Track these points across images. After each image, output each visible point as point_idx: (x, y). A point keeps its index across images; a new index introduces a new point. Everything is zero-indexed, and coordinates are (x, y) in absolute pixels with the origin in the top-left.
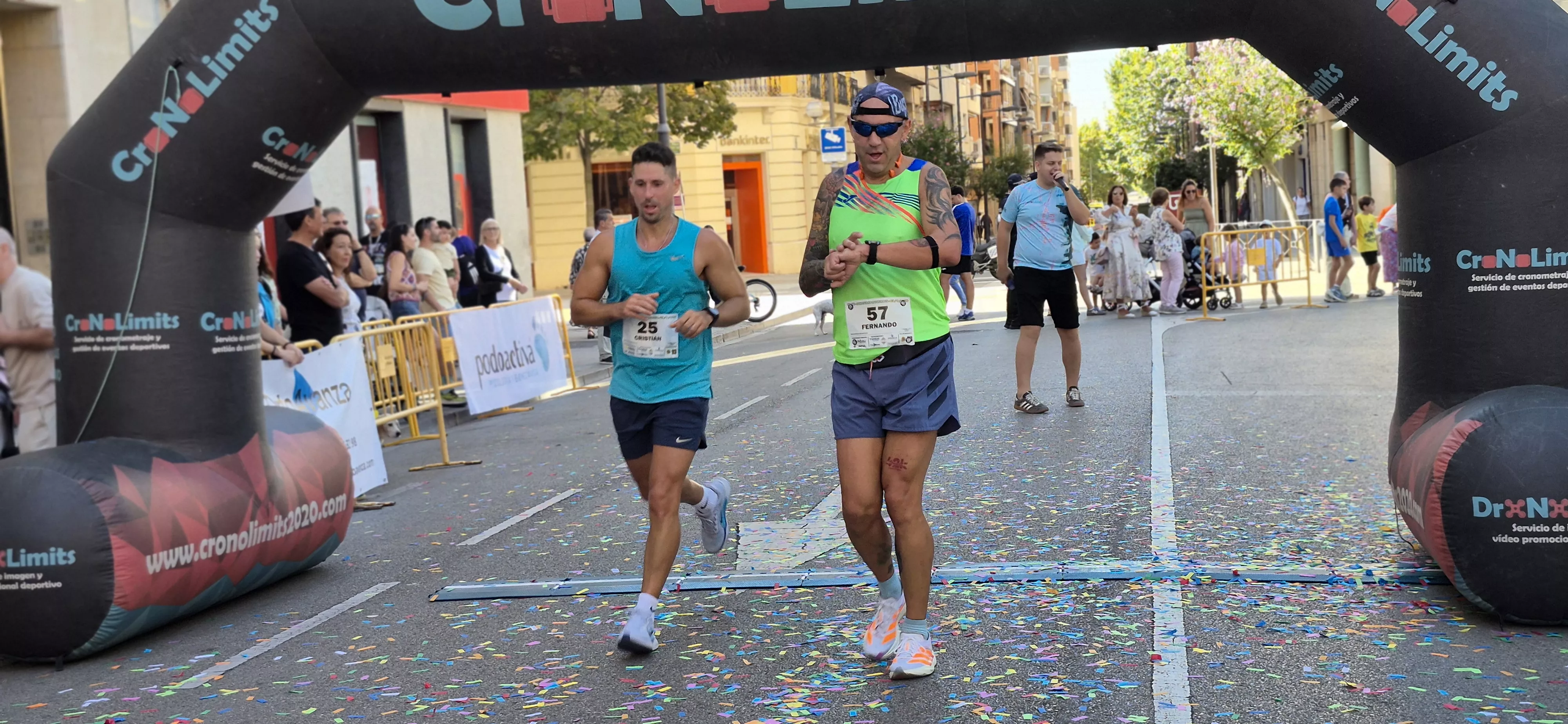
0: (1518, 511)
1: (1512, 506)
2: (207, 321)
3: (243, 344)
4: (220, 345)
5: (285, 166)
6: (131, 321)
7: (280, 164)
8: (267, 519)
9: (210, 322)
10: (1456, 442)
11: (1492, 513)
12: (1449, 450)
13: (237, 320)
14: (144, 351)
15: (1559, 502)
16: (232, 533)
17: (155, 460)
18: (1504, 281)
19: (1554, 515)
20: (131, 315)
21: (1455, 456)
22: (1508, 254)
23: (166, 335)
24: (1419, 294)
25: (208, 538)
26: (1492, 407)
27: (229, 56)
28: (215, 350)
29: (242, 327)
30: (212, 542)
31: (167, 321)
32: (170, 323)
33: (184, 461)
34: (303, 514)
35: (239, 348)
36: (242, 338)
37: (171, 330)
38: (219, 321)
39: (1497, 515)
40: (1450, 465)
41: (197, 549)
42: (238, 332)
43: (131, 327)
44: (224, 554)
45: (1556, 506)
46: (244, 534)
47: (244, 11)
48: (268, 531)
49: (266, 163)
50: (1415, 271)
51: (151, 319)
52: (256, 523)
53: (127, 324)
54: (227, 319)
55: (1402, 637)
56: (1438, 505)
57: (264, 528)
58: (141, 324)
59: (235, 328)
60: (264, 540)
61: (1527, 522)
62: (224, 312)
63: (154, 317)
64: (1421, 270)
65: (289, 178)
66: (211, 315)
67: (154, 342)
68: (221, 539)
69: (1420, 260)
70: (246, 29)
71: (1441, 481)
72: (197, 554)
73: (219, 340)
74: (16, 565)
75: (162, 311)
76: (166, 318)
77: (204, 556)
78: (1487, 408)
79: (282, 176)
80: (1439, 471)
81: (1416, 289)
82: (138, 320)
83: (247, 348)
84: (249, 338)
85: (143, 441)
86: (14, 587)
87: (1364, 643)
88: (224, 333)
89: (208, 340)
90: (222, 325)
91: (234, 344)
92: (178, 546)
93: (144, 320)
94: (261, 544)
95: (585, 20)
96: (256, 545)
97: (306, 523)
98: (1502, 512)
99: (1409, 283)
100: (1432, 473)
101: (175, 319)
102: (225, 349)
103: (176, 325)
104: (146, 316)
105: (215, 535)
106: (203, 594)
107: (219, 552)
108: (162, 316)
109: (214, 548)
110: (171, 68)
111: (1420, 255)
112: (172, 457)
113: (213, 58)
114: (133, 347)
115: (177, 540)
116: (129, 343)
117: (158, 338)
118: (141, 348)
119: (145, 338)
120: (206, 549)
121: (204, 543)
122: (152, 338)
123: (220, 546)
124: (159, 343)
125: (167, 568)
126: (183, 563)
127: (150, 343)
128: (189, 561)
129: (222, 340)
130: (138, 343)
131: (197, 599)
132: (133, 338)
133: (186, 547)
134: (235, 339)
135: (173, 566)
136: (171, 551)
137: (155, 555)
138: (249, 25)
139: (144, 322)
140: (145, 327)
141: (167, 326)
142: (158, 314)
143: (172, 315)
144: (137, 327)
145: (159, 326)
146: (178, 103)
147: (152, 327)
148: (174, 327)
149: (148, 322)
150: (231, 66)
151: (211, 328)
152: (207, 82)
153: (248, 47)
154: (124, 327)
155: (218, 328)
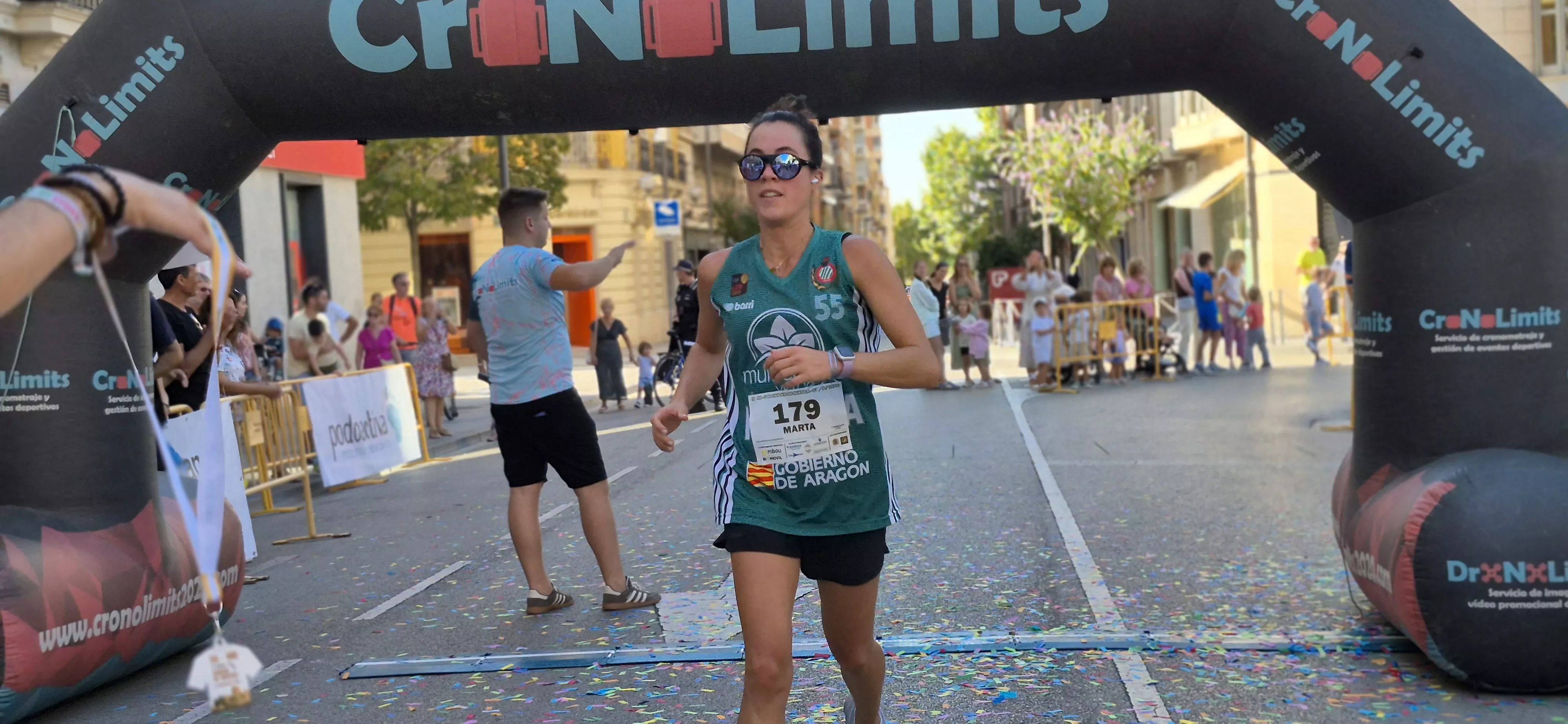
0: (1494, 576)
1: (1489, 571)
2: (99, 380)
3: (137, 404)
4: (113, 405)
6: (16, 379)
8: (161, 593)
9: (103, 380)
10: (1430, 504)
11: (1468, 577)
12: (1421, 512)
13: (133, 379)
14: (31, 412)
15: (1536, 566)
16: (126, 608)
17: (45, 528)
18: (1468, 342)
19: (1531, 579)
20: (17, 373)
21: (1428, 519)
22: (1472, 313)
23: (55, 395)
24: (1379, 354)
25: (102, 612)
26: (1466, 469)
27: (129, 96)
28: (108, 411)
30: (105, 617)
31: (56, 380)
32: (60, 381)
33: (75, 530)
34: (195, 586)
35: (131, 409)
36: (136, 398)
37: (60, 389)
38: (112, 379)
39: (1473, 579)
40: (1423, 528)
41: (90, 625)
42: (131, 391)
43: (16, 386)
44: (118, 630)
45: (1534, 571)
46: (137, 609)
47: (147, 48)
48: (162, 606)
50: (1374, 330)
51: (39, 378)
52: (151, 596)
53: (12, 382)
54: (120, 377)
55: (1386, 706)
56: (1410, 569)
57: (158, 602)
58: (28, 382)
59: (129, 386)
60: (157, 616)
61: (1504, 586)
62: (118, 369)
63: (42, 374)
64: (1381, 329)
66: (104, 373)
67: (42, 402)
68: (114, 614)
69: (1380, 319)
70: (147, 67)
71: (1413, 545)
72: (90, 630)
73: (112, 400)
75: (51, 370)
76: (55, 376)
77: (96, 633)
78: (1460, 471)
80: (1411, 534)
81: (1376, 349)
82: (24, 378)
83: (140, 409)
85: (29, 510)
87: (1351, 713)
88: (117, 392)
89: (100, 399)
90: (115, 383)
91: (127, 404)
92: (72, 621)
93: (31, 378)
94: (155, 619)
95: (518, 63)
96: (150, 620)
98: (1479, 577)
99: (1367, 342)
100: (1403, 536)
101: (65, 377)
102: (118, 410)
103: (66, 384)
104: (34, 374)
105: (108, 609)
106: (94, 673)
107: (113, 629)
108: (51, 374)
109: (107, 623)
111: (1380, 315)
112: (62, 526)
113: (111, 98)
114: (19, 408)
115: (70, 615)
116: (14, 404)
117: (47, 398)
118: (28, 408)
119: (33, 398)
120: (99, 625)
121: (98, 618)
122: (39, 398)
123: (114, 622)
124: (48, 403)
125: (59, 645)
126: (76, 640)
127: (37, 403)
128: (82, 639)
129: (115, 400)
130: (24, 404)
131: (88, 679)
132: (19, 398)
133: (80, 622)
134: (129, 399)
135: (66, 644)
136: (65, 627)
137: (48, 632)
138: (152, 64)
139: (31, 380)
140: (32, 386)
141: (56, 385)
142: (47, 372)
143: (61, 373)
144: (24, 386)
145: (47, 385)
146: (73, 146)
147: (40, 386)
148: (65, 386)
149: (35, 380)
150: (131, 107)
151: (104, 387)
152: (104, 123)
153: (150, 87)
154: (9, 387)
155: (112, 387)
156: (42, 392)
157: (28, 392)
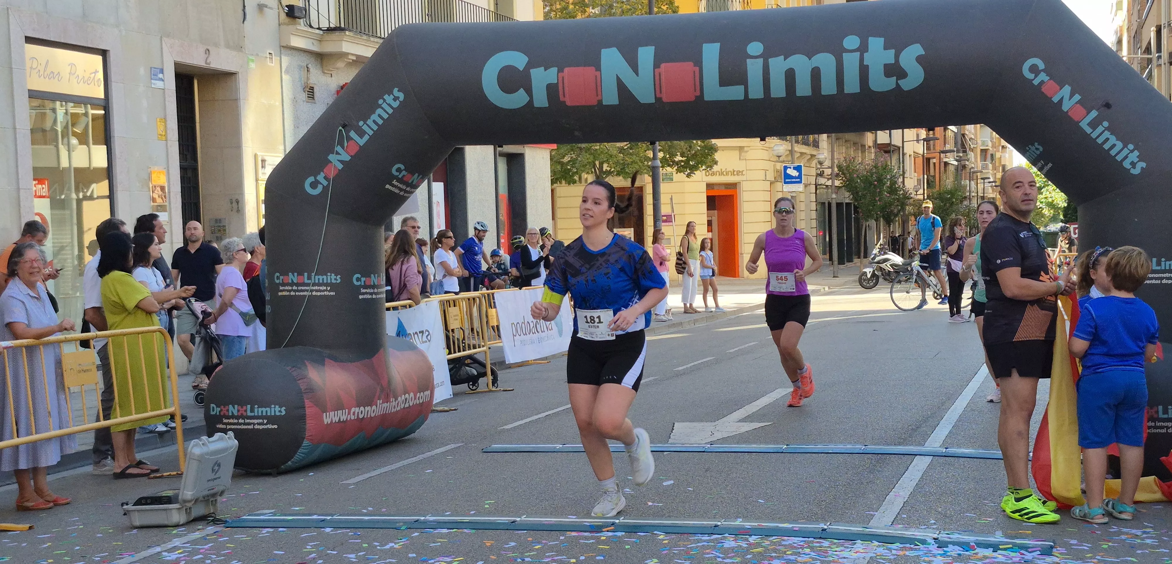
2: (357, 279)
3: (376, 294)
4: (364, 294)
5: (404, 187)
6: (313, 278)
7: (401, 186)
8: (387, 400)
9: (358, 280)
13: (373, 279)
14: (320, 296)
15: (1151, 409)
16: (367, 406)
17: (327, 360)
23: (333, 286)
25: (355, 407)
28: (361, 297)
29: (376, 283)
30: (357, 409)
31: (334, 278)
33: (342, 361)
34: (406, 399)
35: (374, 296)
36: (376, 290)
37: (336, 284)
38: (363, 279)
41: (349, 413)
42: (373, 287)
43: (313, 281)
44: (364, 418)
46: (374, 407)
48: (387, 407)
49: (393, 186)
51: (325, 277)
52: (381, 401)
53: (311, 279)
54: (367, 279)
57: (385, 405)
58: (319, 279)
59: (372, 283)
60: (385, 413)
62: (366, 274)
63: (327, 276)
65: (406, 195)
66: (359, 276)
67: (326, 290)
68: (362, 408)
70: (385, 106)
72: (349, 416)
73: (363, 291)
74: (253, 414)
75: (331, 273)
76: (333, 276)
77: (353, 418)
79: (402, 193)
82: (317, 277)
83: (378, 296)
85: (318, 350)
86: (251, 427)
88: (366, 287)
89: (357, 290)
90: (365, 281)
91: (371, 294)
92: (340, 410)
94: (383, 414)
95: (585, 104)
96: (381, 415)
97: (407, 405)
101: (339, 277)
102: (366, 296)
104: (323, 275)
105: (358, 406)
106: (351, 441)
107: (361, 416)
108: (331, 275)
109: (358, 413)
110: (341, 128)
112: (335, 359)
113: (365, 122)
114: (314, 293)
115: (339, 406)
116: (311, 291)
117: (329, 288)
118: (319, 294)
119: (322, 288)
120: (354, 414)
121: (353, 410)
122: (325, 288)
123: (361, 413)
124: (329, 291)
125: (334, 422)
126: (342, 420)
127: (324, 291)
128: (345, 420)
129: (364, 291)
130: (317, 291)
131: (348, 443)
132: (314, 288)
133: (344, 411)
134: (372, 291)
135: (337, 421)
136: (336, 412)
137: (328, 413)
138: (387, 104)
140: (321, 281)
141: (334, 281)
142: (329, 274)
143: (336, 275)
144: (317, 282)
145: (329, 281)
146: (345, 149)
148: (338, 282)
149: (323, 279)
150: (375, 128)
151: (359, 283)
152: (361, 137)
153: (386, 116)
154: (309, 281)
155: (363, 284)
156: (326, 285)
157: (319, 285)
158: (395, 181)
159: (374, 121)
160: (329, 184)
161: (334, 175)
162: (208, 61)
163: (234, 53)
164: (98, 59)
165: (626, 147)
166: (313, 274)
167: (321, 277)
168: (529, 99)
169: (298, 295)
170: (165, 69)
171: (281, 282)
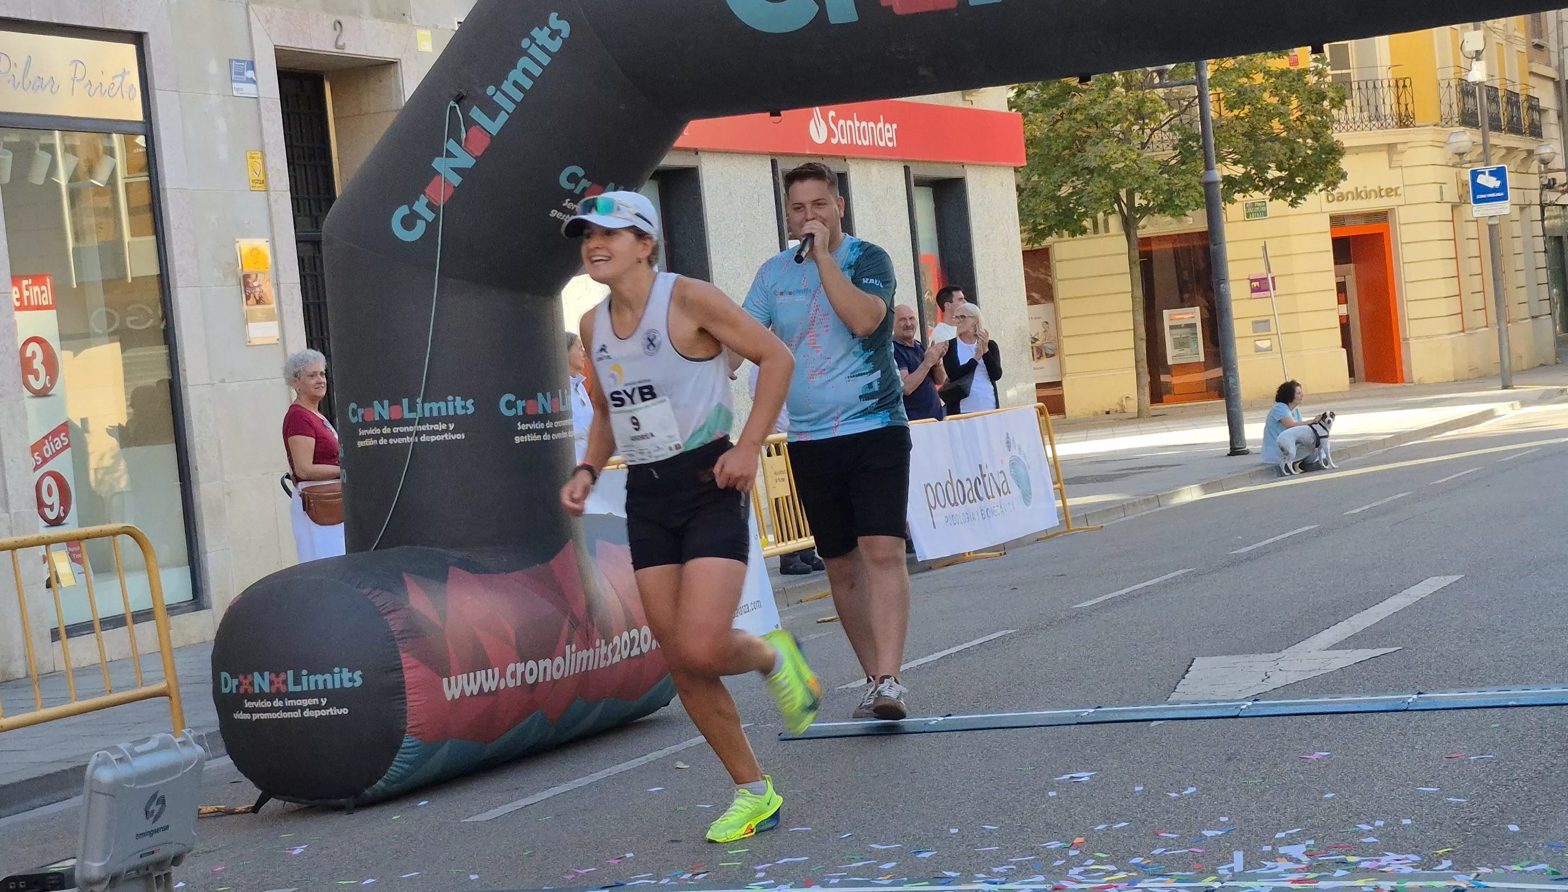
2: (507, 405)
3: (551, 431)
4: (523, 433)
6: (420, 407)
8: (586, 643)
9: (510, 405)
13: (543, 403)
14: (436, 443)
16: (544, 659)
17: (453, 570)
20: (423, 400)
23: (460, 422)
25: (516, 662)
28: (518, 439)
29: (549, 412)
30: (520, 668)
31: (460, 406)
32: (464, 407)
33: (487, 571)
34: (632, 641)
35: (546, 437)
36: (549, 425)
37: (465, 416)
38: (521, 404)
41: (502, 675)
42: (544, 417)
43: (420, 415)
44: (537, 684)
46: (559, 661)
47: (533, 28)
48: (589, 658)
49: (564, 211)
51: (442, 405)
52: (573, 647)
53: (416, 411)
54: (530, 402)
57: (583, 654)
58: (432, 410)
59: (541, 412)
60: (584, 670)
62: (528, 393)
63: (446, 401)
66: (510, 397)
67: (447, 431)
68: (531, 664)
70: (534, 51)
72: (503, 681)
73: (521, 427)
74: (298, 688)
75: (455, 395)
76: (459, 401)
77: (511, 684)
82: (428, 406)
83: (555, 436)
84: (558, 424)
85: (436, 550)
86: (297, 714)
88: (527, 418)
89: (509, 426)
90: (524, 409)
92: (481, 669)
94: (581, 673)
95: (932, 9)
96: (575, 675)
97: (637, 653)
101: (470, 403)
102: (530, 438)
103: (471, 410)
104: (438, 401)
105: (524, 660)
106: (513, 732)
107: (530, 680)
108: (454, 401)
109: (523, 675)
110: (453, 103)
112: (473, 568)
113: (499, 87)
114: (424, 438)
115: (477, 662)
116: (419, 434)
117: (452, 427)
118: (433, 438)
119: (436, 427)
120: (514, 675)
121: (510, 667)
122: (444, 426)
123: (531, 674)
124: (453, 432)
125: (468, 694)
126: (486, 690)
127: (442, 432)
128: (493, 689)
129: (524, 427)
130: (429, 433)
131: (507, 737)
132: (423, 428)
133: (490, 671)
134: (541, 426)
135: (475, 693)
136: (472, 675)
137: (453, 678)
138: (538, 45)
139: (434, 407)
140: (435, 414)
141: (460, 412)
142: (450, 398)
143: (465, 399)
144: (427, 415)
145: (451, 413)
146: (463, 145)
147: (444, 413)
148: (469, 412)
149: (439, 408)
150: (519, 96)
151: (511, 413)
152: (493, 117)
153: (537, 71)
154: (412, 415)
155: (520, 413)
156: (446, 420)
157: (433, 420)
158: (568, 200)
159: (516, 84)
160: (437, 218)
161: (447, 199)
162: (340, 43)
163: (390, 25)
164: (130, 50)
165: (1173, 162)
166: (419, 400)
167: (434, 406)
168: (816, 8)
169: (394, 444)
170: (256, 62)
171: (360, 421)
